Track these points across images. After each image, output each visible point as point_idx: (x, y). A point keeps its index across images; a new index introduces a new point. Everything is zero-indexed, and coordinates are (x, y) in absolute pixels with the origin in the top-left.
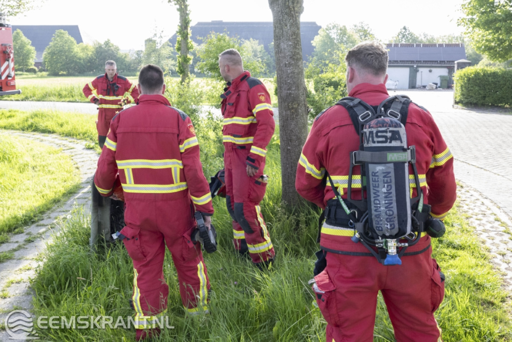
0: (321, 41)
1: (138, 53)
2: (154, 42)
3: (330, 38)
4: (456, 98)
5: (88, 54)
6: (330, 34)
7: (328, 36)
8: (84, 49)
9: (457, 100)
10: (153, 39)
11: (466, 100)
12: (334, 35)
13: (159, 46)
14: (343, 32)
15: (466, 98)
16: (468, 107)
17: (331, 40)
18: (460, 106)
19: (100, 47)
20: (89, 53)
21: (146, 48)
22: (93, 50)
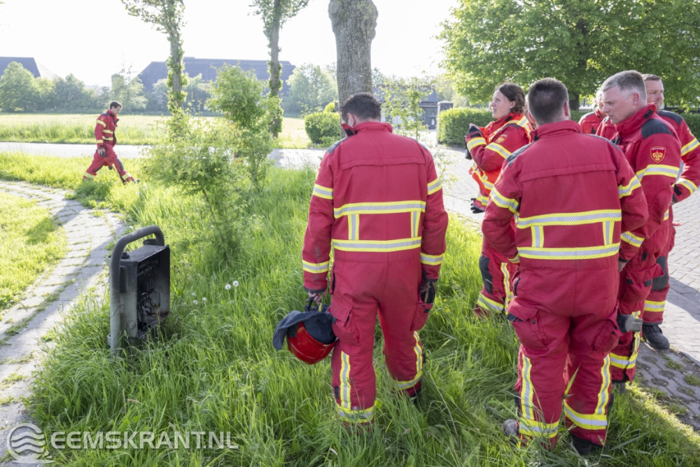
0: (296, 80)
1: (105, 89)
2: (122, 77)
3: (304, 77)
4: (440, 138)
5: (47, 90)
6: (304, 74)
7: (302, 76)
8: (43, 84)
9: (441, 140)
10: (121, 74)
11: (451, 140)
12: (308, 74)
13: (127, 82)
14: (317, 72)
15: (451, 138)
16: (453, 147)
17: (306, 79)
18: (444, 146)
19: (62, 82)
20: (48, 88)
21: (114, 85)
22: (54, 85)
